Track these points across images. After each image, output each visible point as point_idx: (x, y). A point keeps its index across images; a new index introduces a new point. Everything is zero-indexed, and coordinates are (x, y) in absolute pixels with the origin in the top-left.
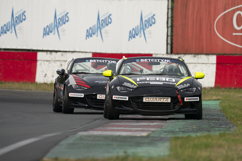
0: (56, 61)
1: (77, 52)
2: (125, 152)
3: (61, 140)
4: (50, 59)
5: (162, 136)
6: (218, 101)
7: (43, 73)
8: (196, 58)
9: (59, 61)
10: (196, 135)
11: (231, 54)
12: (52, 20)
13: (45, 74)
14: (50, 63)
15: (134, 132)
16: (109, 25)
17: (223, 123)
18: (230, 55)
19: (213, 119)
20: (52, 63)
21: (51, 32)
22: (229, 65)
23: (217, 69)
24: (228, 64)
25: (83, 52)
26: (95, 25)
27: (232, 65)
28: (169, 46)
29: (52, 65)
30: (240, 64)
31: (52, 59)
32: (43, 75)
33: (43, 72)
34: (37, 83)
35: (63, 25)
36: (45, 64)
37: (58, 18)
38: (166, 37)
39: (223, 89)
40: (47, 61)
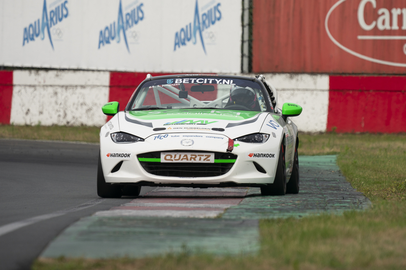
0: (47, 86)
1: (84, 70)
2: (184, 247)
3: (67, 226)
4: (36, 83)
5: (243, 217)
6: (334, 156)
7: (24, 108)
8: (294, 81)
9: (51, 86)
10: (300, 216)
11: (355, 74)
12: (39, 15)
13: (27, 109)
14: (35, 90)
15: (192, 212)
16: (140, 22)
17: (347, 194)
18: (354, 76)
19: (328, 188)
20: (40, 90)
21: (37, 35)
22: (351, 92)
23: (331, 99)
24: (350, 90)
25: (93, 71)
26: (114, 23)
27: (357, 93)
28: (246, 60)
29: (40, 94)
30: (371, 91)
31: (40, 82)
32: (23, 110)
33: (23, 105)
34: (12, 125)
35: (58, 22)
36: (26, 92)
37: (49, 10)
38: (239, 43)
39: (341, 135)
40: (30, 86)
